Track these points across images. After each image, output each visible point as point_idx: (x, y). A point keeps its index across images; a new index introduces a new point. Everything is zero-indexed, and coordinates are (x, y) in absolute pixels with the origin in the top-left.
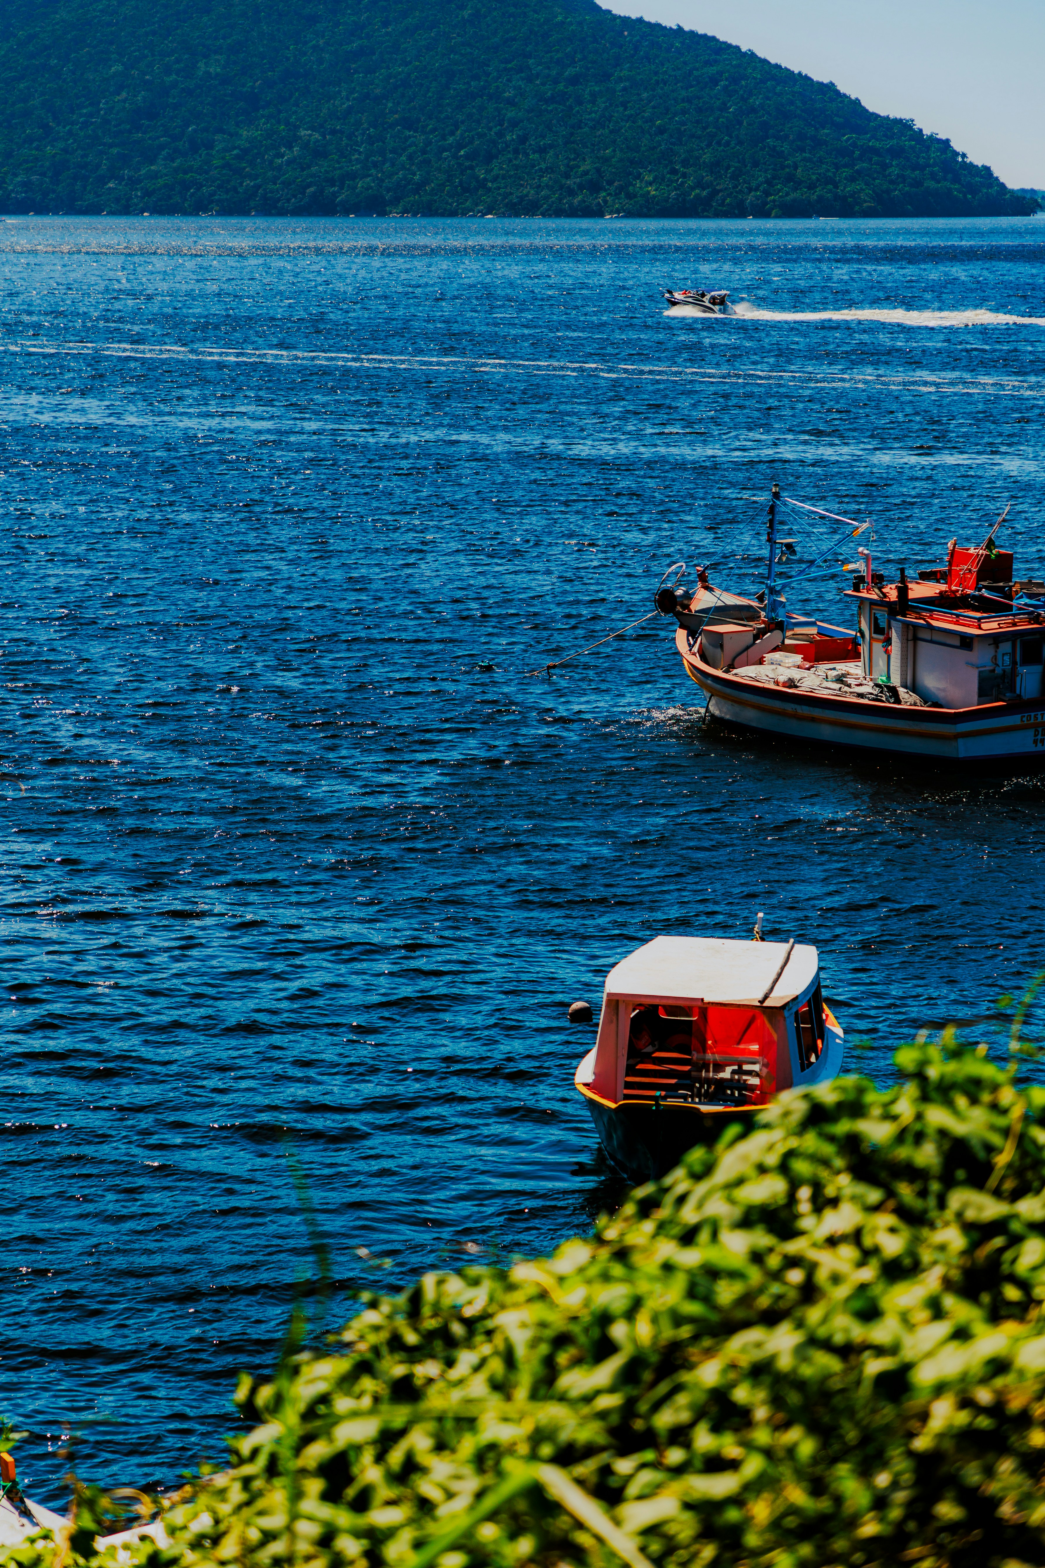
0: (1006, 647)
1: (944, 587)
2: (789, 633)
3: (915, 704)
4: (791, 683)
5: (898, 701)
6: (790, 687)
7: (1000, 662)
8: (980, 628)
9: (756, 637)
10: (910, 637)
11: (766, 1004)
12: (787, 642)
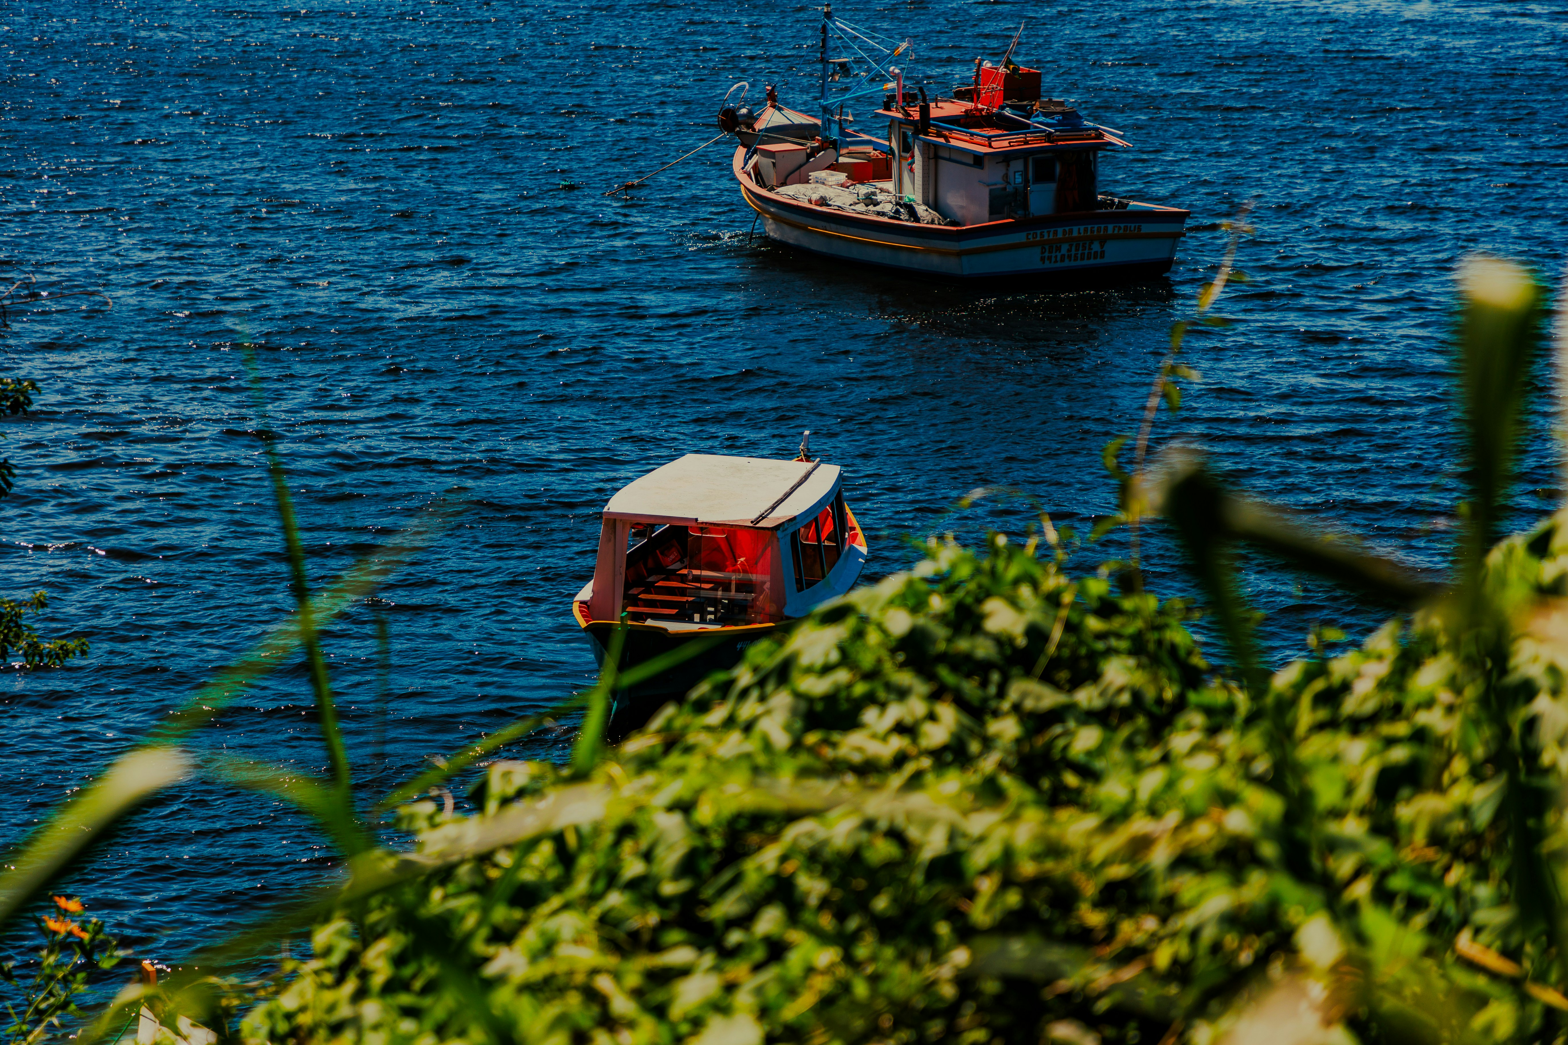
0: (1018, 165)
1: (970, 105)
2: (844, 151)
3: (933, 222)
4: (823, 202)
5: (917, 220)
6: (821, 205)
7: (1011, 180)
8: (990, 146)
9: (809, 156)
10: (932, 155)
11: (762, 524)
12: (842, 160)
